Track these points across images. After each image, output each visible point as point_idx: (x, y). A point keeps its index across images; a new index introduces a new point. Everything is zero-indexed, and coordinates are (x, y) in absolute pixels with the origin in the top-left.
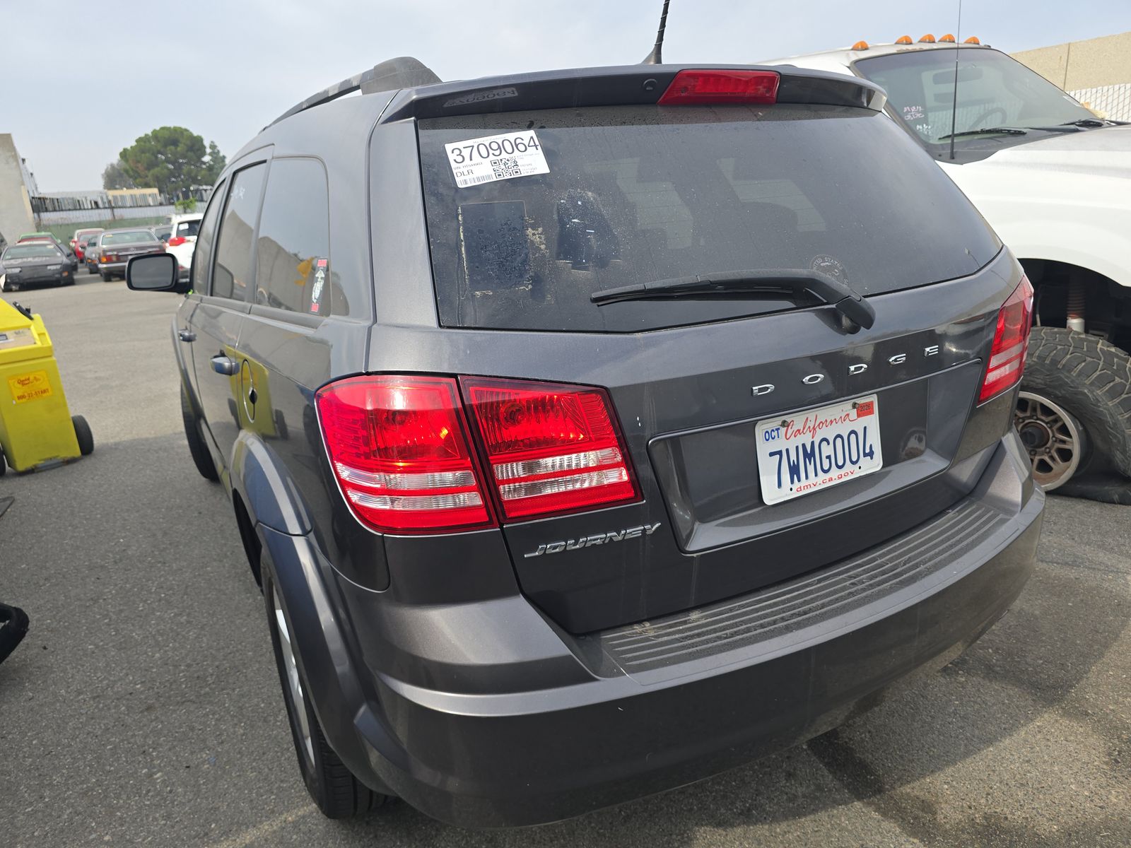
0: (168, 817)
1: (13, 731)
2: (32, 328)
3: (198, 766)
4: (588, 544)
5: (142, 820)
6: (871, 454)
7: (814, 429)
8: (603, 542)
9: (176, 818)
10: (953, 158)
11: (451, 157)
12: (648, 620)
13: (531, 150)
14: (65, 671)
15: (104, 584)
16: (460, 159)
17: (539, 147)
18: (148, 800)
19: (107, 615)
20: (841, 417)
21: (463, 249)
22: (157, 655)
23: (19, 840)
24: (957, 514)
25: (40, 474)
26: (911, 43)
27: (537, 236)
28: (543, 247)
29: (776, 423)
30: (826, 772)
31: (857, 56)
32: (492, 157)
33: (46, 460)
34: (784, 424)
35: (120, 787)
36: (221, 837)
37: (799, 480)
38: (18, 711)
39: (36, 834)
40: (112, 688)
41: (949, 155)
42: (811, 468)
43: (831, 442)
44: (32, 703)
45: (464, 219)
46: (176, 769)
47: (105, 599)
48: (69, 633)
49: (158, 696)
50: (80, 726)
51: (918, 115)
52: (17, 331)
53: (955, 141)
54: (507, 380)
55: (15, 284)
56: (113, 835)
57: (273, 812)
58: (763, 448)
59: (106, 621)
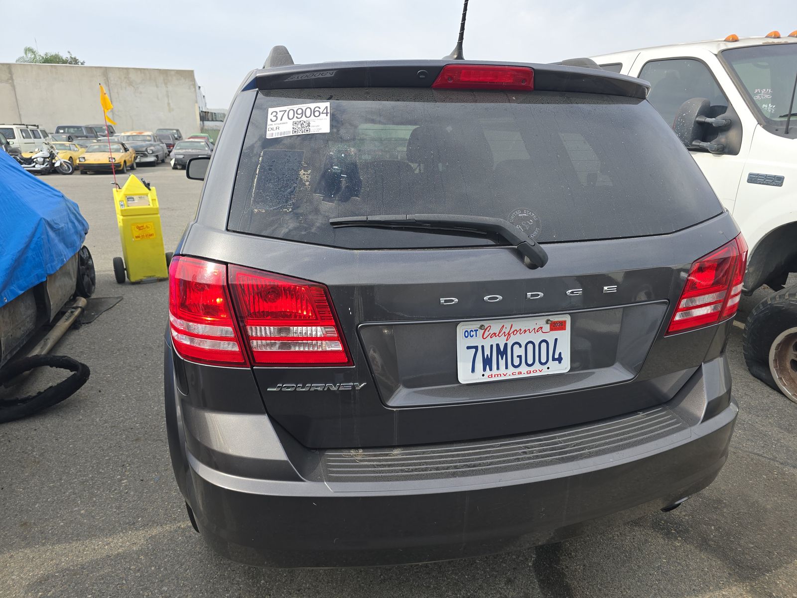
0: (119, 508)
1: (63, 437)
2: (149, 195)
3: (148, 480)
4: (312, 389)
5: (105, 506)
6: (560, 359)
7: (509, 334)
8: (323, 389)
9: (123, 509)
10: (788, 133)
11: (270, 117)
12: (363, 448)
13: (323, 116)
14: (104, 407)
15: (147, 359)
16: (274, 119)
17: (329, 115)
18: (113, 495)
19: (140, 378)
20: (535, 329)
21: (256, 180)
22: (156, 408)
23: (40, 501)
24: (645, 416)
25: (143, 285)
26: (779, 37)
27: (306, 175)
28: (307, 183)
29: (475, 325)
30: (537, 586)
31: (726, 46)
32: (295, 119)
33: (148, 277)
34: (482, 327)
35: (102, 483)
36: (141, 527)
37: (491, 369)
38: (70, 426)
39: (49, 500)
40: (124, 423)
41: (784, 130)
42: (502, 363)
43: (523, 346)
44: (80, 423)
45: (262, 160)
46: (135, 480)
47: (143, 368)
48: (116, 385)
49: (146, 433)
50: (98, 442)
51: (767, 96)
52: (140, 196)
53: (791, 119)
54: (259, 271)
55: (179, 165)
56: (86, 511)
57: (175, 519)
58: (462, 343)
59: (138, 382)
